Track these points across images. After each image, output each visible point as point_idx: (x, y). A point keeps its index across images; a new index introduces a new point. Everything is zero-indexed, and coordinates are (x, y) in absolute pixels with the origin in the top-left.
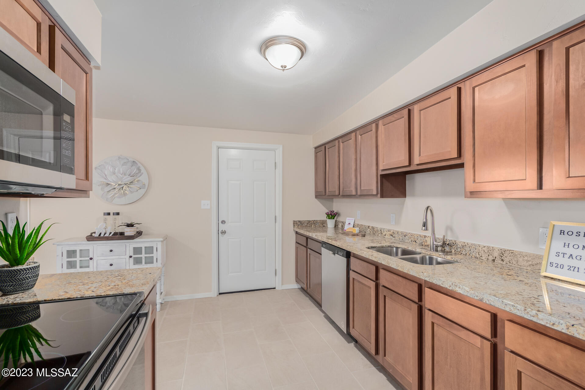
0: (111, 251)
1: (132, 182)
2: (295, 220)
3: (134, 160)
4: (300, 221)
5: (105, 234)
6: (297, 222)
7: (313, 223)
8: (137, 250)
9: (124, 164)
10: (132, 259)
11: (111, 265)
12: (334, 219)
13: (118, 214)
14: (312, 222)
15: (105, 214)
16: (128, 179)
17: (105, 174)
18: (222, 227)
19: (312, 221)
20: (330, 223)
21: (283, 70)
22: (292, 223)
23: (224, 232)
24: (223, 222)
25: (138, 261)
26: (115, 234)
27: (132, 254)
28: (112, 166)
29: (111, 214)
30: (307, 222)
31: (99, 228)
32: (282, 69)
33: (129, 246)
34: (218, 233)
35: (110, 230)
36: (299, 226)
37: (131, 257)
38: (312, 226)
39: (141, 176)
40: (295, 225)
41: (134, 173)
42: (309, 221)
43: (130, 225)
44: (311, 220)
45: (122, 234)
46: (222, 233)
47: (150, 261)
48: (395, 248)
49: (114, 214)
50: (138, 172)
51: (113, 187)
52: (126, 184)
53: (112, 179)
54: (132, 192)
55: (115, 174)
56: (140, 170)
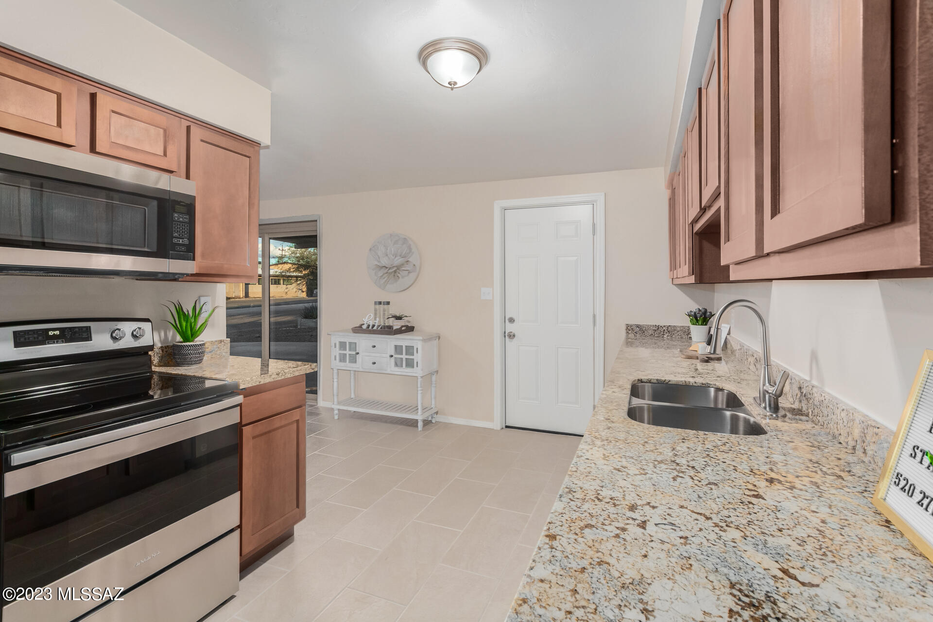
0: (374, 347)
1: (403, 264)
2: (630, 323)
3: (405, 237)
4: (639, 325)
5: (374, 326)
6: (634, 327)
7: (666, 331)
8: (399, 350)
9: (396, 243)
10: (393, 359)
11: (374, 363)
12: (706, 325)
13: (388, 303)
14: (664, 328)
15: (375, 303)
16: (399, 260)
17: (378, 256)
18: (510, 328)
19: (664, 326)
20: (698, 333)
21: (452, 89)
22: (624, 328)
23: (512, 336)
24: (512, 320)
25: (398, 363)
26: (384, 327)
27: (393, 353)
28: (385, 246)
29: (382, 304)
30: (654, 328)
31: (368, 319)
32: (451, 86)
33: (389, 343)
34: (503, 336)
35: (378, 322)
36: (638, 335)
37: (392, 356)
38: (665, 336)
39: (411, 256)
40: (630, 332)
41: (404, 253)
42: (658, 327)
43: (399, 318)
44: (662, 324)
45: (390, 327)
46: (510, 336)
47: (410, 364)
48: (713, 389)
50: (409, 252)
51: (386, 271)
52: (398, 267)
53: (385, 261)
54: (403, 277)
55: (387, 255)
56: (411, 249)
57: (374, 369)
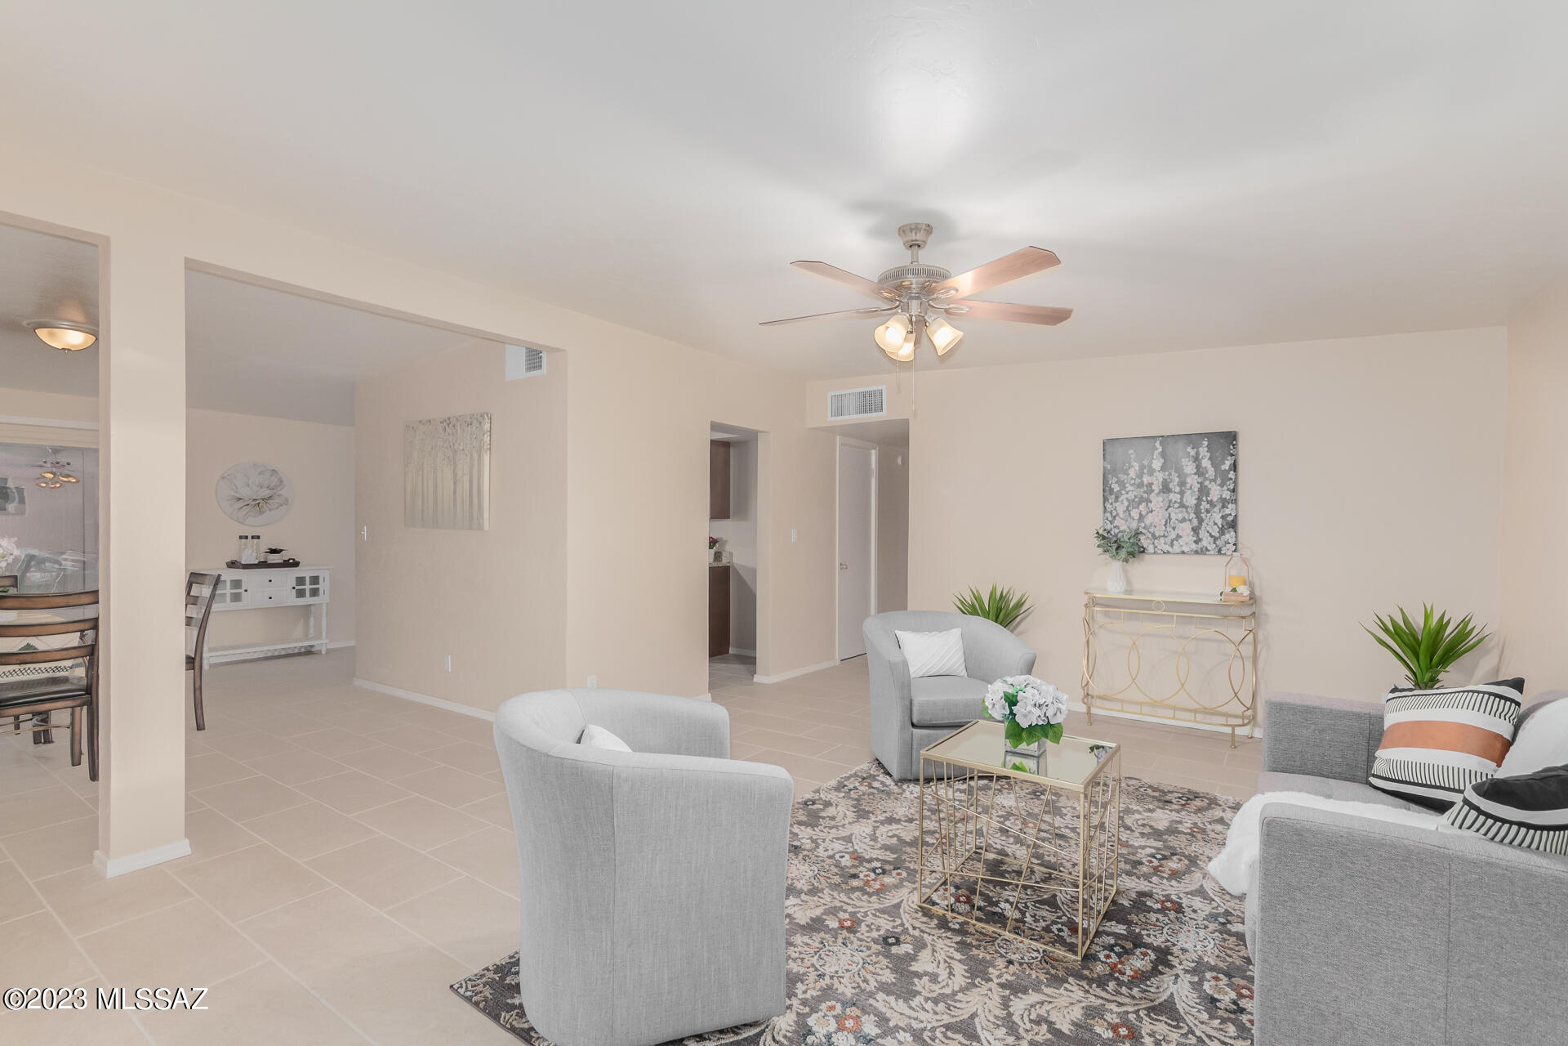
0: (270, 581)
1: (270, 497)
3: (273, 469)
8: (300, 581)
9: (261, 473)
10: (294, 592)
13: (258, 537)
15: (241, 538)
17: (235, 485)
25: (301, 594)
27: (294, 585)
28: (243, 476)
29: (250, 537)
33: (291, 574)
37: (293, 588)
39: (283, 488)
41: (273, 485)
43: (273, 551)
47: (315, 592)
49: (253, 537)
50: (278, 483)
51: (246, 503)
52: (263, 499)
53: (245, 492)
54: (270, 510)
55: (248, 486)
56: (281, 482)
57: (271, 604)
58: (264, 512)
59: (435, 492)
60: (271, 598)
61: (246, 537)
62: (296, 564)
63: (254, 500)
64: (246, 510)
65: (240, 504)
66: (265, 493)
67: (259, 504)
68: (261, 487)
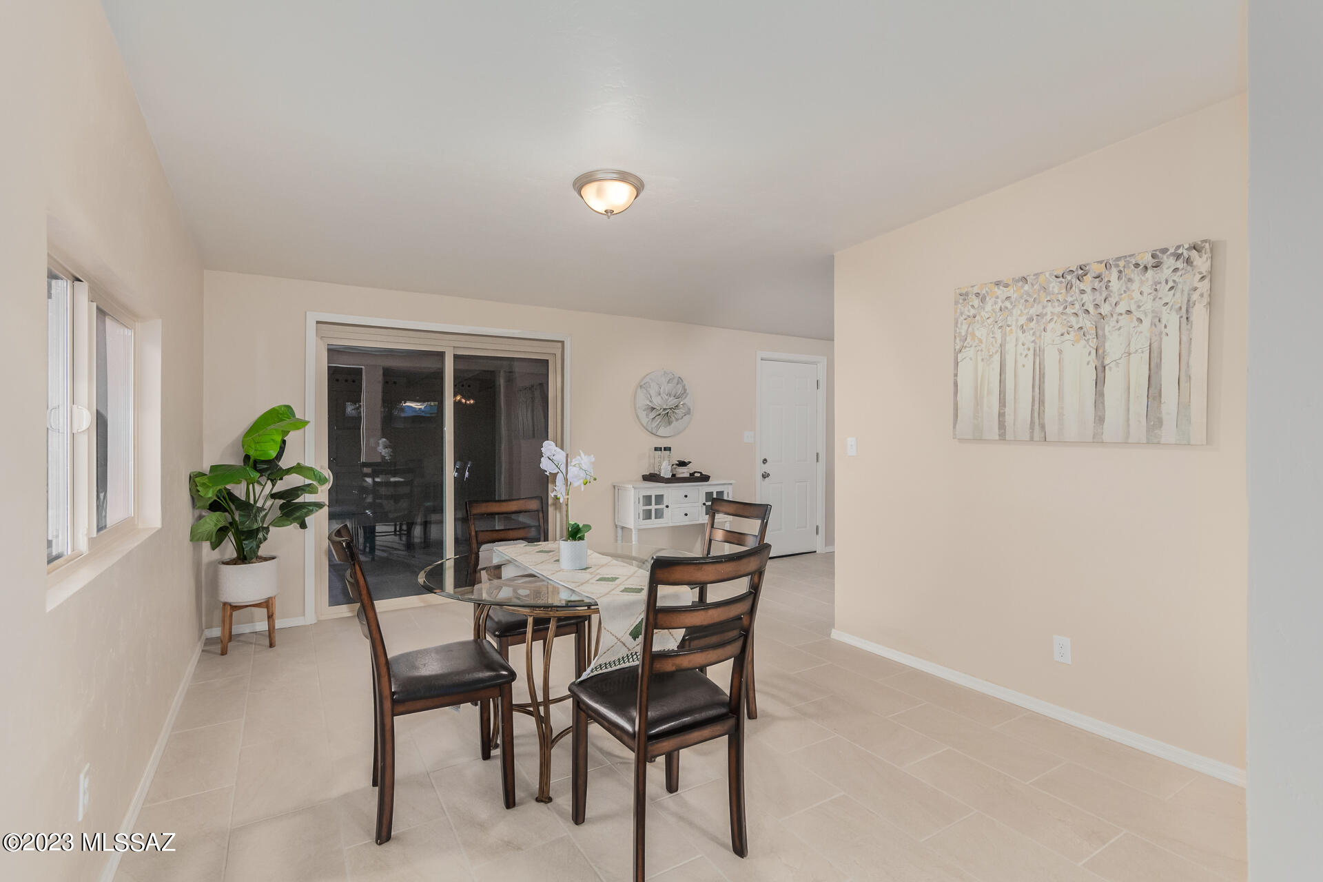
0: (686, 496)
1: (677, 406)
8: (709, 496)
9: (670, 381)
10: (705, 508)
13: (669, 449)
16: (674, 401)
17: (650, 394)
18: (764, 468)
23: (768, 475)
24: (765, 461)
27: (704, 500)
28: (657, 384)
29: (663, 449)
33: (698, 492)
37: (704, 504)
39: (686, 397)
41: (679, 394)
43: (682, 464)
46: (764, 476)
49: (665, 449)
50: (683, 392)
51: (658, 413)
52: (671, 409)
53: (657, 402)
54: (677, 420)
55: (660, 394)
56: (685, 390)
57: (686, 521)
58: (672, 422)
59: (1039, 401)
60: (686, 515)
61: (660, 449)
62: (705, 478)
63: (665, 409)
64: (658, 419)
65: (653, 415)
66: (672, 402)
67: (667, 415)
68: (670, 396)
